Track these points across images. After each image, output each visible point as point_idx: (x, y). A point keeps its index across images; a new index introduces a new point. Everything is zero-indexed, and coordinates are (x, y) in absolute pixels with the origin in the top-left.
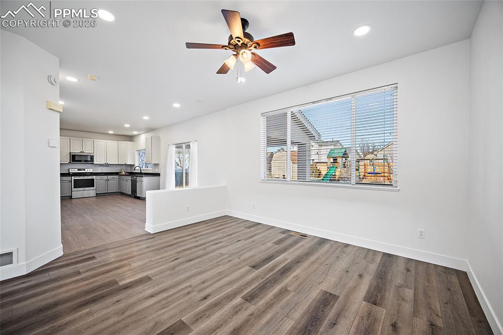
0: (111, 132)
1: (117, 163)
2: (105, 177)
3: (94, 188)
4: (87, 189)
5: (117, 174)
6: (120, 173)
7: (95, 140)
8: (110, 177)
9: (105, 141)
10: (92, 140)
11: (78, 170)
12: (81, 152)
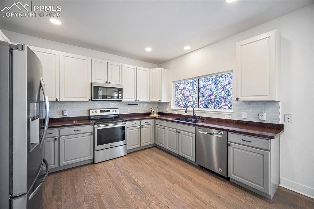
1: (148, 101)
2: (138, 123)
3: (125, 142)
6: (150, 114)
7: (123, 65)
8: (143, 122)
9: (135, 67)
10: (120, 64)
11: (101, 111)
12: (106, 82)
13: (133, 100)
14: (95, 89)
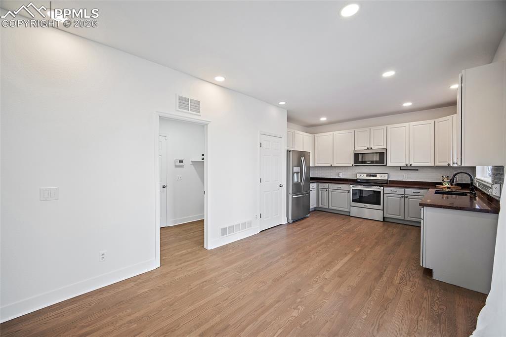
0: (408, 105)
1: (433, 165)
2: (400, 191)
3: (381, 207)
4: (369, 206)
5: (433, 185)
6: (441, 184)
7: (389, 126)
8: (409, 191)
9: (407, 124)
10: (385, 127)
11: (367, 176)
12: (368, 148)
13: (404, 165)
14: (356, 156)
